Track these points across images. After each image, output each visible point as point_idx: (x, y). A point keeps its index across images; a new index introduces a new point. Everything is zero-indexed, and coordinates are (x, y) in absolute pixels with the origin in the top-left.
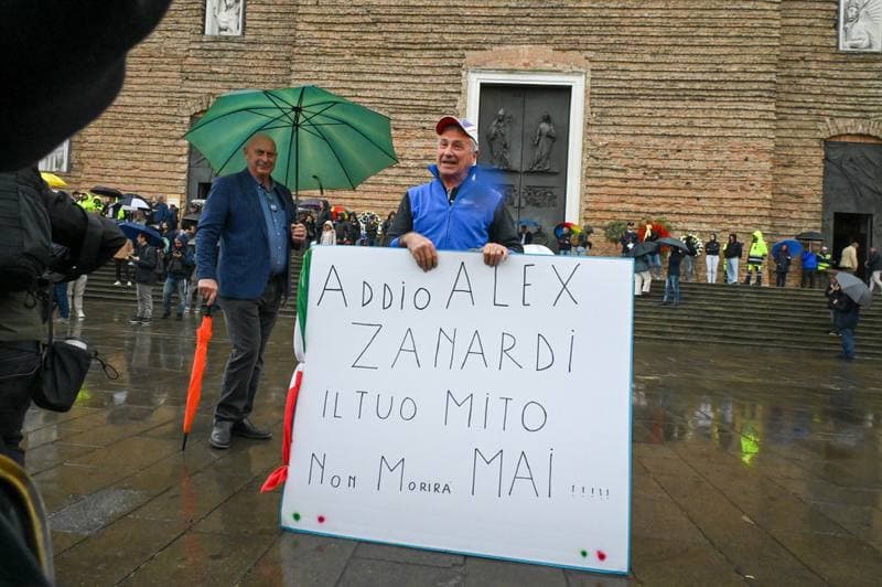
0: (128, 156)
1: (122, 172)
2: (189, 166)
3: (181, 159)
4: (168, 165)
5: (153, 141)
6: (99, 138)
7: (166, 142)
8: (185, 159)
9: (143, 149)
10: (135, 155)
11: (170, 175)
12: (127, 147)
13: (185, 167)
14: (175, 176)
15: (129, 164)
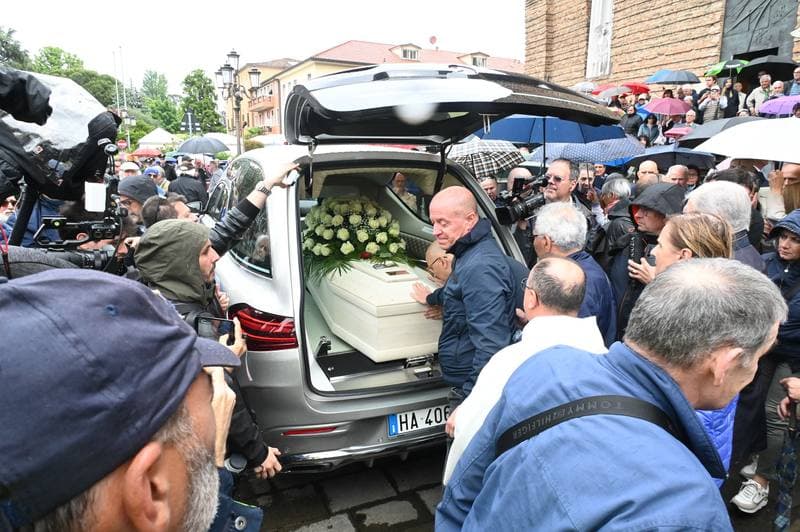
0: (652, 42)
1: (647, 63)
2: (723, 36)
3: (713, 30)
4: (696, 41)
5: (681, 16)
6: (626, 31)
7: (695, 13)
8: (718, 28)
9: (668, 29)
10: (661, 39)
11: (698, 54)
12: (653, 32)
13: (717, 39)
14: (704, 53)
15: (654, 52)
